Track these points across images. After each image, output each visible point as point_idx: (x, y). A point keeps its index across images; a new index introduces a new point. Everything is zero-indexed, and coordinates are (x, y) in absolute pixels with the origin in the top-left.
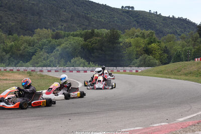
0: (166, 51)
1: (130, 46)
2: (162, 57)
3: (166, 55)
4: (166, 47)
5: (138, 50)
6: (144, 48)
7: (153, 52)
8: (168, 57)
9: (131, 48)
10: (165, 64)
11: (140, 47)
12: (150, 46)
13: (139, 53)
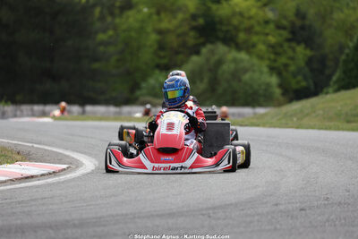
0: (300, 31)
1: (128, 6)
2: (283, 60)
3: (302, 52)
4: (300, 14)
5: (165, 24)
6: (194, 17)
7: (242, 36)
8: (309, 61)
9: (131, 19)
10: (300, 95)
11: (173, 12)
12: (222, 11)
13: (173, 41)
